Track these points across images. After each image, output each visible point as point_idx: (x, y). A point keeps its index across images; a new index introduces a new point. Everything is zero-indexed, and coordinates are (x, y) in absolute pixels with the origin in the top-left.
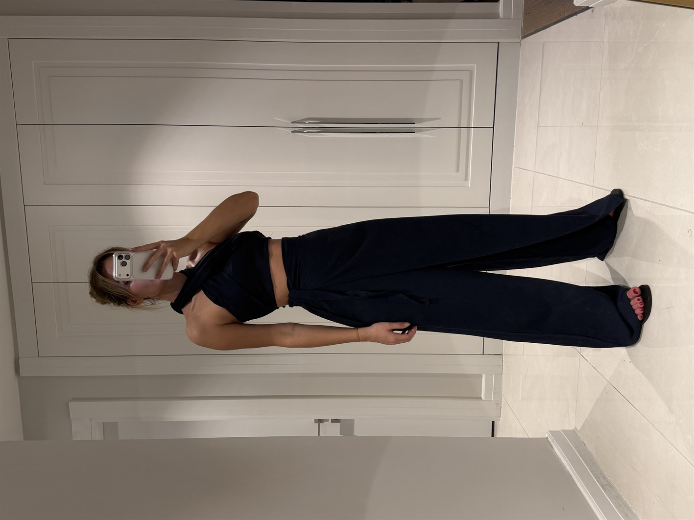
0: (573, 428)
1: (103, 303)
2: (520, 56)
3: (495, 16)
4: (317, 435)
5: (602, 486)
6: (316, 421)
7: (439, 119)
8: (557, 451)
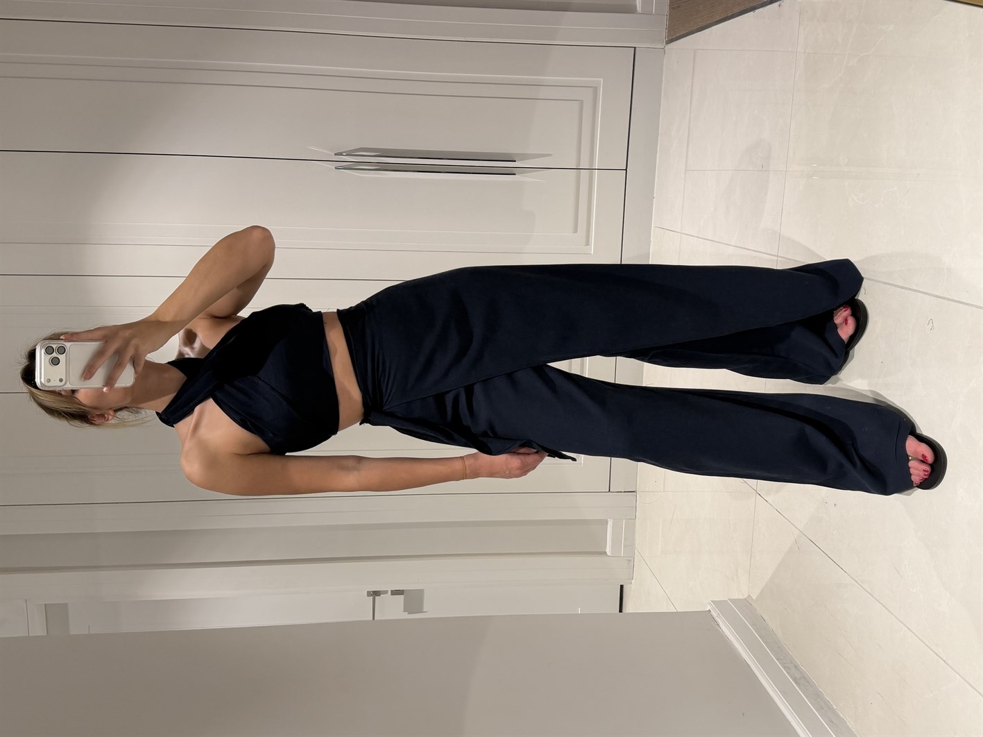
0: (746, 596)
2: (664, 69)
3: (630, 9)
4: (372, 619)
5: (795, 680)
6: (369, 594)
7: (550, 155)
8: (726, 630)
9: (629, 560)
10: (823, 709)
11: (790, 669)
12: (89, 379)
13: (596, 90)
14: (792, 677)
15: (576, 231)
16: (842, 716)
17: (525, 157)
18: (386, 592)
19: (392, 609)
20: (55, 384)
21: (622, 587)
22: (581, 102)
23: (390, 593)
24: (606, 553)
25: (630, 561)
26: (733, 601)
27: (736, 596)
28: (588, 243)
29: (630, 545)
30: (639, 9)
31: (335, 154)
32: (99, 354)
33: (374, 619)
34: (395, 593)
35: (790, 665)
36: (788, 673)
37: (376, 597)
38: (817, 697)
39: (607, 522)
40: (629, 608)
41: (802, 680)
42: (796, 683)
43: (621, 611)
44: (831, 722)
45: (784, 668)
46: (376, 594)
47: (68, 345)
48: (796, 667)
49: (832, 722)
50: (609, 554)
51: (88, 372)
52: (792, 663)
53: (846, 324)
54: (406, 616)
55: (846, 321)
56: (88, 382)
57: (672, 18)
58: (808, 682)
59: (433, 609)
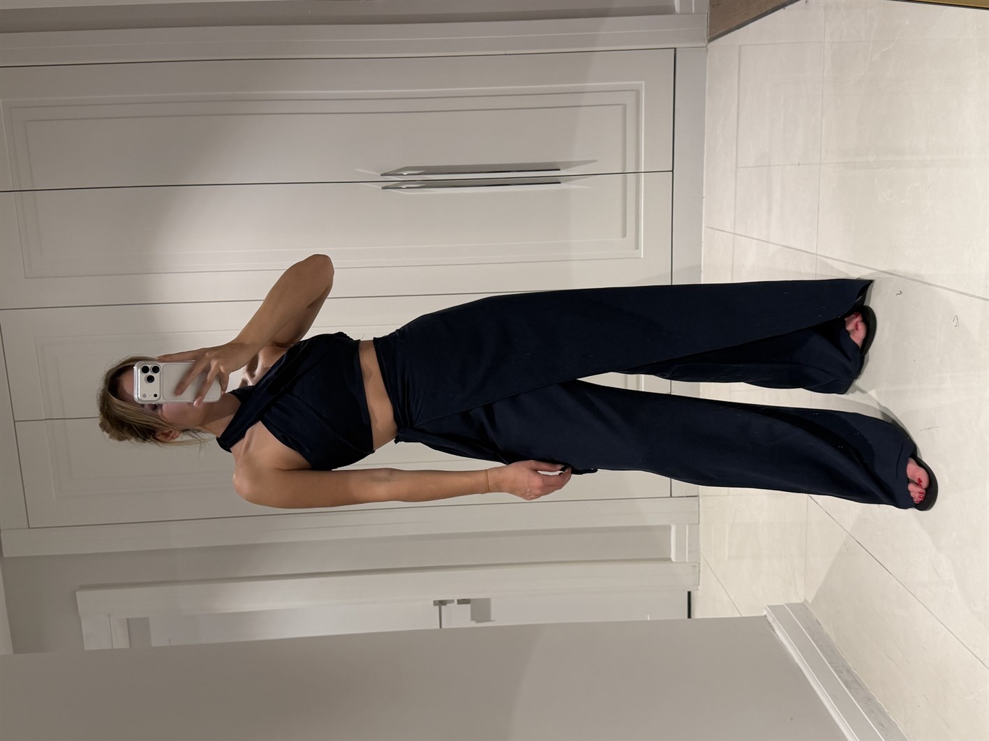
0: (803, 600)
1: (120, 439)
2: (708, 67)
3: (668, 10)
4: (439, 627)
5: (846, 684)
6: (436, 603)
7: (595, 161)
8: (781, 634)
9: (694, 566)
10: (873, 712)
11: (842, 673)
12: (180, 394)
13: (638, 93)
14: (842, 681)
15: (624, 235)
16: (893, 719)
17: (569, 165)
18: (452, 601)
19: (459, 618)
20: (150, 398)
21: (689, 593)
22: (625, 106)
23: (456, 602)
24: (669, 559)
25: (696, 567)
26: (790, 605)
27: (794, 600)
28: (637, 247)
29: (695, 549)
30: (677, 9)
31: (382, 175)
32: (189, 372)
33: (441, 627)
34: (461, 602)
35: (843, 669)
36: (840, 677)
37: (443, 607)
38: (868, 700)
39: (669, 528)
40: (698, 613)
41: (854, 683)
42: (847, 686)
43: (689, 616)
44: (880, 725)
45: (836, 671)
46: (441, 603)
47: (161, 365)
48: (848, 671)
49: (883, 726)
50: (673, 559)
51: (180, 389)
52: (844, 666)
53: (857, 329)
54: (474, 624)
55: (857, 326)
56: (179, 397)
57: (712, 16)
58: (860, 686)
59: (500, 617)
